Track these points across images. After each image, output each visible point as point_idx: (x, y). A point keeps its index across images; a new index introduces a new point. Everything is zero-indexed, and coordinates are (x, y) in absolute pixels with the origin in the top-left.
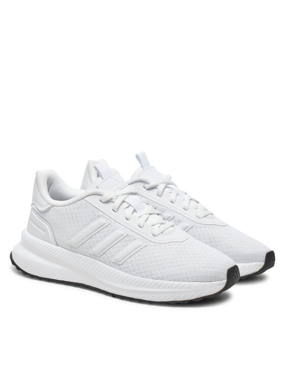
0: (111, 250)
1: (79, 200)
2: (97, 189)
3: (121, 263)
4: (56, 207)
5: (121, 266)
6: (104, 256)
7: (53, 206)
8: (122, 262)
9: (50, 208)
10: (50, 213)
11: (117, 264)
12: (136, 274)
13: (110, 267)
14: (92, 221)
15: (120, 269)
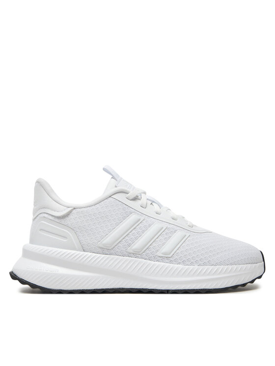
0: (154, 244)
1: (107, 199)
2: (116, 188)
3: (170, 256)
4: (78, 210)
5: (171, 259)
6: (147, 251)
7: (75, 208)
8: (172, 254)
9: (71, 212)
10: (71, 216)
11: (166, 258)
12: (192, 264)
13: (156, 262)
14: (124, 218)
15: (171, 262)
